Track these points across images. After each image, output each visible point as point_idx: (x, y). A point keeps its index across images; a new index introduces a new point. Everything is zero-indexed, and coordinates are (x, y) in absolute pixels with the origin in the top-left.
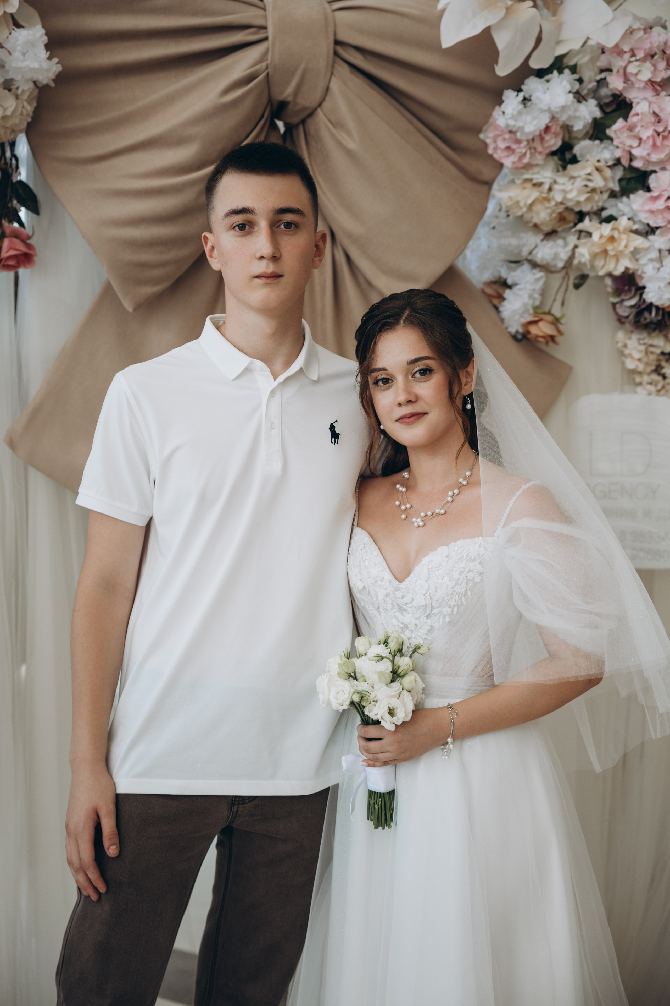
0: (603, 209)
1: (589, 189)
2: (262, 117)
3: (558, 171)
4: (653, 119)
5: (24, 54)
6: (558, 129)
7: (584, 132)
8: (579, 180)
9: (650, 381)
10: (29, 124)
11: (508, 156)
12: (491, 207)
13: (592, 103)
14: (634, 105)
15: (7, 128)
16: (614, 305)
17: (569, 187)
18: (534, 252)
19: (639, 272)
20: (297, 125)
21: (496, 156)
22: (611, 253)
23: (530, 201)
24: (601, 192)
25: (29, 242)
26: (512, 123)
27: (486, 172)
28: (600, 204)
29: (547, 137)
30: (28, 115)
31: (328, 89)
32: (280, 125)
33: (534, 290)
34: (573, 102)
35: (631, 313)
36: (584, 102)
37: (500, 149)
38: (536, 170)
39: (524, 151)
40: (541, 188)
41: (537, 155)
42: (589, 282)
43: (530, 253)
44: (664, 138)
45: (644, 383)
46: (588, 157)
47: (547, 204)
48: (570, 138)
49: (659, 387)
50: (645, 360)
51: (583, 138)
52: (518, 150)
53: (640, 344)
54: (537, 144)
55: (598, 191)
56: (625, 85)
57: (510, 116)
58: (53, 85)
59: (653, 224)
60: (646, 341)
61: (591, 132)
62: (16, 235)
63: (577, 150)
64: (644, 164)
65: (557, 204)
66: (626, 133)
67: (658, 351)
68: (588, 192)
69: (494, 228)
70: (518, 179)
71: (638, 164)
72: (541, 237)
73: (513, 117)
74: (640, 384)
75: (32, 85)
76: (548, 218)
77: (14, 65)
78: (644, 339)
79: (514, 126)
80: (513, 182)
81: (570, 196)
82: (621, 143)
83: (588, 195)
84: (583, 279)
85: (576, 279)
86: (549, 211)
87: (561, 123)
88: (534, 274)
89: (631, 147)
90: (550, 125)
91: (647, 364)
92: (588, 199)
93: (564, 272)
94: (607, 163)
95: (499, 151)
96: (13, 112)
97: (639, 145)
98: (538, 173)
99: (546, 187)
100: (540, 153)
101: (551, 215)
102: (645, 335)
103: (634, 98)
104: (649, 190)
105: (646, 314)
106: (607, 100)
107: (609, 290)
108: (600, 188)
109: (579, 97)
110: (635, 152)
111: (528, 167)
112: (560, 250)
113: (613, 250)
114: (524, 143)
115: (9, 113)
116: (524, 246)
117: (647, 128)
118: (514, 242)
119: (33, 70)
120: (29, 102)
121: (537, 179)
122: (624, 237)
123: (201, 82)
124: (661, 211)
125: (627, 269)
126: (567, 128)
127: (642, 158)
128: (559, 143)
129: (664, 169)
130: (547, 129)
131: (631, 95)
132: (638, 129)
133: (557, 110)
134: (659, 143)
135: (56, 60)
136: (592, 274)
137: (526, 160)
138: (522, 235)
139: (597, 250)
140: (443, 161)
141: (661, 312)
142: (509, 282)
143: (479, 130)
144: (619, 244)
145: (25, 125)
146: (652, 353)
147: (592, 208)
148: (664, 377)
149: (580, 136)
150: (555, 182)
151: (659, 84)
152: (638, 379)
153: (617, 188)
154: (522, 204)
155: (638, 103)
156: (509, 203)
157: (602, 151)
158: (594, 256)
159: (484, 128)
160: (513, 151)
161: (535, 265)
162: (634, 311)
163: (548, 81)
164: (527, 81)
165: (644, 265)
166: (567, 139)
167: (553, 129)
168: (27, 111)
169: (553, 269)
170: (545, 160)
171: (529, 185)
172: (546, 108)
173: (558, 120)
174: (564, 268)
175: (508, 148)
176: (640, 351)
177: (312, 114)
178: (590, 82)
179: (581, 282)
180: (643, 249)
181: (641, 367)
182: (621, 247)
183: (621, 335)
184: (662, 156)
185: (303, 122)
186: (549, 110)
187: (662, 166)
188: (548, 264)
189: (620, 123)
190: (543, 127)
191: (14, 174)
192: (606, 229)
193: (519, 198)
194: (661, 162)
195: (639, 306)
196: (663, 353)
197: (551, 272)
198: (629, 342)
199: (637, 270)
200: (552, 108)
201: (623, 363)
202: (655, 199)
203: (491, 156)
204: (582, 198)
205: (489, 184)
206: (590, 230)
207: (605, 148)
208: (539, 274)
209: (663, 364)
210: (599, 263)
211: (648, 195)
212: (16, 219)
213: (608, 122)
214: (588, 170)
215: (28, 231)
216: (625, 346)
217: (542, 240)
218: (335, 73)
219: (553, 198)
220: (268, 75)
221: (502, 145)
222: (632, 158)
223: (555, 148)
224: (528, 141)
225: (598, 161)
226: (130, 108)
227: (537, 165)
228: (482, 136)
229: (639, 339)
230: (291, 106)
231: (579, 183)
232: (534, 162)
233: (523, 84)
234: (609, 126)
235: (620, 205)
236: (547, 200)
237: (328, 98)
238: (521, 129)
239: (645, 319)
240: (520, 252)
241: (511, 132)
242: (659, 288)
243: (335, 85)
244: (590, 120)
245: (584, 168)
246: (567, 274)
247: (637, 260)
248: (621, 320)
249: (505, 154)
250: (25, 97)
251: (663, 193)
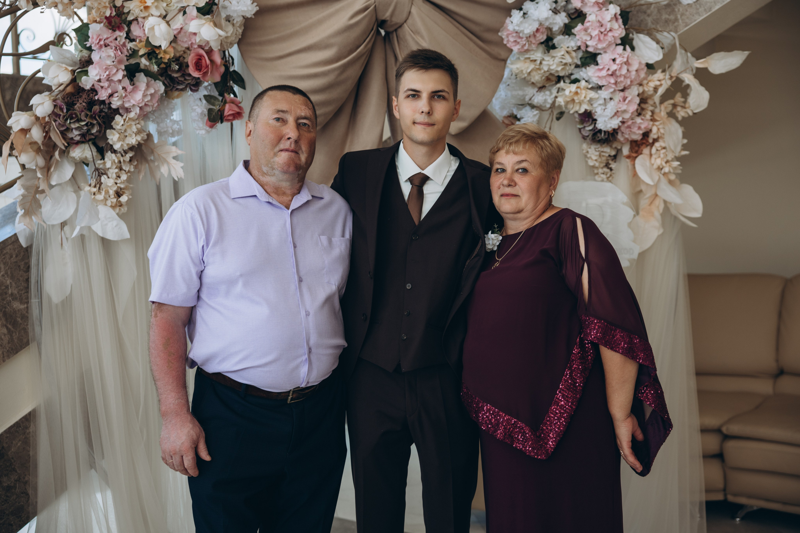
0: (572, 74)
1: (563, 64)
2: (372, 29)
3: (545, 53)
4: (598, 24)
5: (238, 3)
6: (544, 30)
7: (559, 31)
8: (557, 58)
9: (603, 172)
10: (240, 40)
11: (515, 45)
12: (507, 73)
13: (563, 14)
14: (587, 15)
15: (228, 43)
16: (580, 129)
17: (551, 63)
18: (533, 99)
19: (593, 111)
20: (392, 32)
21: (508, 45)
22: (577, 101)
23: (529, 71)
24: (570, 65)
25: (239, 105)
26: (517, 28)
27: (503, 54)
28: (570, 72)
29: (538, 35)
30: (239, 35)
31: (410, 12)
32: (383, 32)
33: (533, 121)
34: (552, 15)
35: (590, 134)
36: (559, 14)
37: (510, 41)
38: (532, 53)
39: (524, 43)
40: (535, 63)
41: (532, 45)
42: (565, 116)
43: (530, 99)
44: (605, 35)
45: (599, 173)
46: (562, 45)
47: (539, 72)
48: (551, 34)
49: (608, 175)
50: (600, 160)
51: (559, 35)
52: (521, 43)
53: (596, 151)
54: (532, 39)
55: (569, 65)
56: (582, 4)
57: (515, 25)
58: (253, 17)
59: (600, 84)
60: (599, 149)
61: (563, 30)
62: (232, 102)
63: (555, 41)
64: (594, 50)
65: (545, 72)
66: (583, 33)
67: (607, 155)
68: (563, 65)
69: (508, 85)
70: (522, 57)
71: (590, 49)
72: (537, 89)
73: (518, 25)
74: (597, 174)
75: (242, 18)
76: (540, 80)
77: (232, 9)
78: (598, 148)
79: (518, 30)
80: (519, 58)
81: (552, 68)
82: (581, 38)
83: (563, 67)
84: (561, 114)
85: (557, 114)
86: (540, 75)
87: (545, 27)
88: (533, 112)
89: (586, 40)
90: (539, 28)
91: (601, 162)
92: (562, 69)
93: (550, 111)
94: (573, 48)
95: (510, 43)
96: (232, 34)
97: (591, 39)
98: (533, 54)
99: (538, 62)
100: (534, 44)
101: (541, 78)
102: (599, 146)
103: (588, 11)
104: (597, 64)
105: (599, 135)
106: (572, 11)
107: (577, 120)
108: (569, 63)
109: (555, 11)
110: (589, 43)
111: (527, 51)
112: (547, 97)
113: (578, 99)
114: (525, 39)
115: (229, 34)
116: (526, 95)
117: (595, 30)
118: (521, 93)
119: (243, 11)
120: (240, 27)
121: (533, 58)
122: (584, 92)
123: (337, 11)
124: (605, 77)
125: (586, 110)
126: (549, 29)
127: (593, 46)
128: (545, 37)
129: (605, 52)
130: (538, 30)
131: (585, 10)
132: (589, 31)
133: (543, 20)
134: (602, 38)
135: (255, 4)
136: (567, 111)
137: (526, 48)
138: (525, 88)
139: (569, 100)
140: (478, 49)
141: (607, 134)
142: (519, 116)
143: (498, 31)
144: (581, 96)
145: (237, 40)
146: (603, 156)
147: (565, 74)
148: (611, 169)
149: (557, 33)
150: (543, 59)
151: (602, 4)
152: (596, 171)
153: (579, 63)
154: (524, 72)
155: (590, 14)
156: (517, 71)
157: (570, 42)
158: (567, 103)
159: (501, 30)
160: (518, 43)
161: (533, 107)
162: (592, 133)
163: (537, 3)
164: (525, 4)
165: (596, 107)
166: (549, 35)
167: (541, 30)
168: (239, 32)
169: (544, 109)
170: (537, 47)
171: (528, 61)
172: (536, 19)
173: (543, 25)
174: (550, 108)
175: (515, 41)
176: (596, 156)
177: (401, 26)
178: (562, 2)
179: (561, 116)
180: (595, 99)
181: (597, 164)
182: (582, 98)
183: (585, 146)
184: (604, 45)
185: (396, 30)
186: (538, 20)
187: (605, 50)
188: (541, 105)
189: (579, 27)
190: (535, 29)
191: (231, 67)
192: (573, 87)
193: (523, 69)
194: (604, 48)
195: (594, 130)
196: (610, 156)
197: (543, 110)
198: (589, 150)
199: (592, 110)
200: (540, 19)
201: (587, 162)
202: (601, 70)
203: (505, 45)
204: (559, 69)
205: (505, 61)
206: (564, 88)
207: (572, 39)
208: (536, 112)
209: (610, 162)
210: (570, 106)
211: (597, 67)
212: (232, 92)
213: (573, 25)
214: (562, 53)
215: (239, 99)
216: (588, 152)
217: (537, 92)
218: (414, 3)
219: (543, 69)
220: (375, 6)
221: (512, 39)
222: (587, 46)
223: (542, 41)
224: (527, 38)
225: (568, 47)
226: (297, 28)
227: (532, 50)
228: (500, 34)
229: (595, 149)
230: (389, 22)
231: (557, 60)
232: (530, 49)
233: (523, 5)
234: (574, 28)
235: (581, 73)
236: (539, 69)
237: (410, 18)
238: (522, 31)
239: (598, 137)
240: (524, 99)
241: (517, 32)
242: (605, 121)
243: (414, 10)
244: (562, 25)
245: (560, 51)
246: (552, 111)
247: (592, 105)
248: (584, 138)
249: (514, 44)
250: (238, 25)
251: (605, 66)
